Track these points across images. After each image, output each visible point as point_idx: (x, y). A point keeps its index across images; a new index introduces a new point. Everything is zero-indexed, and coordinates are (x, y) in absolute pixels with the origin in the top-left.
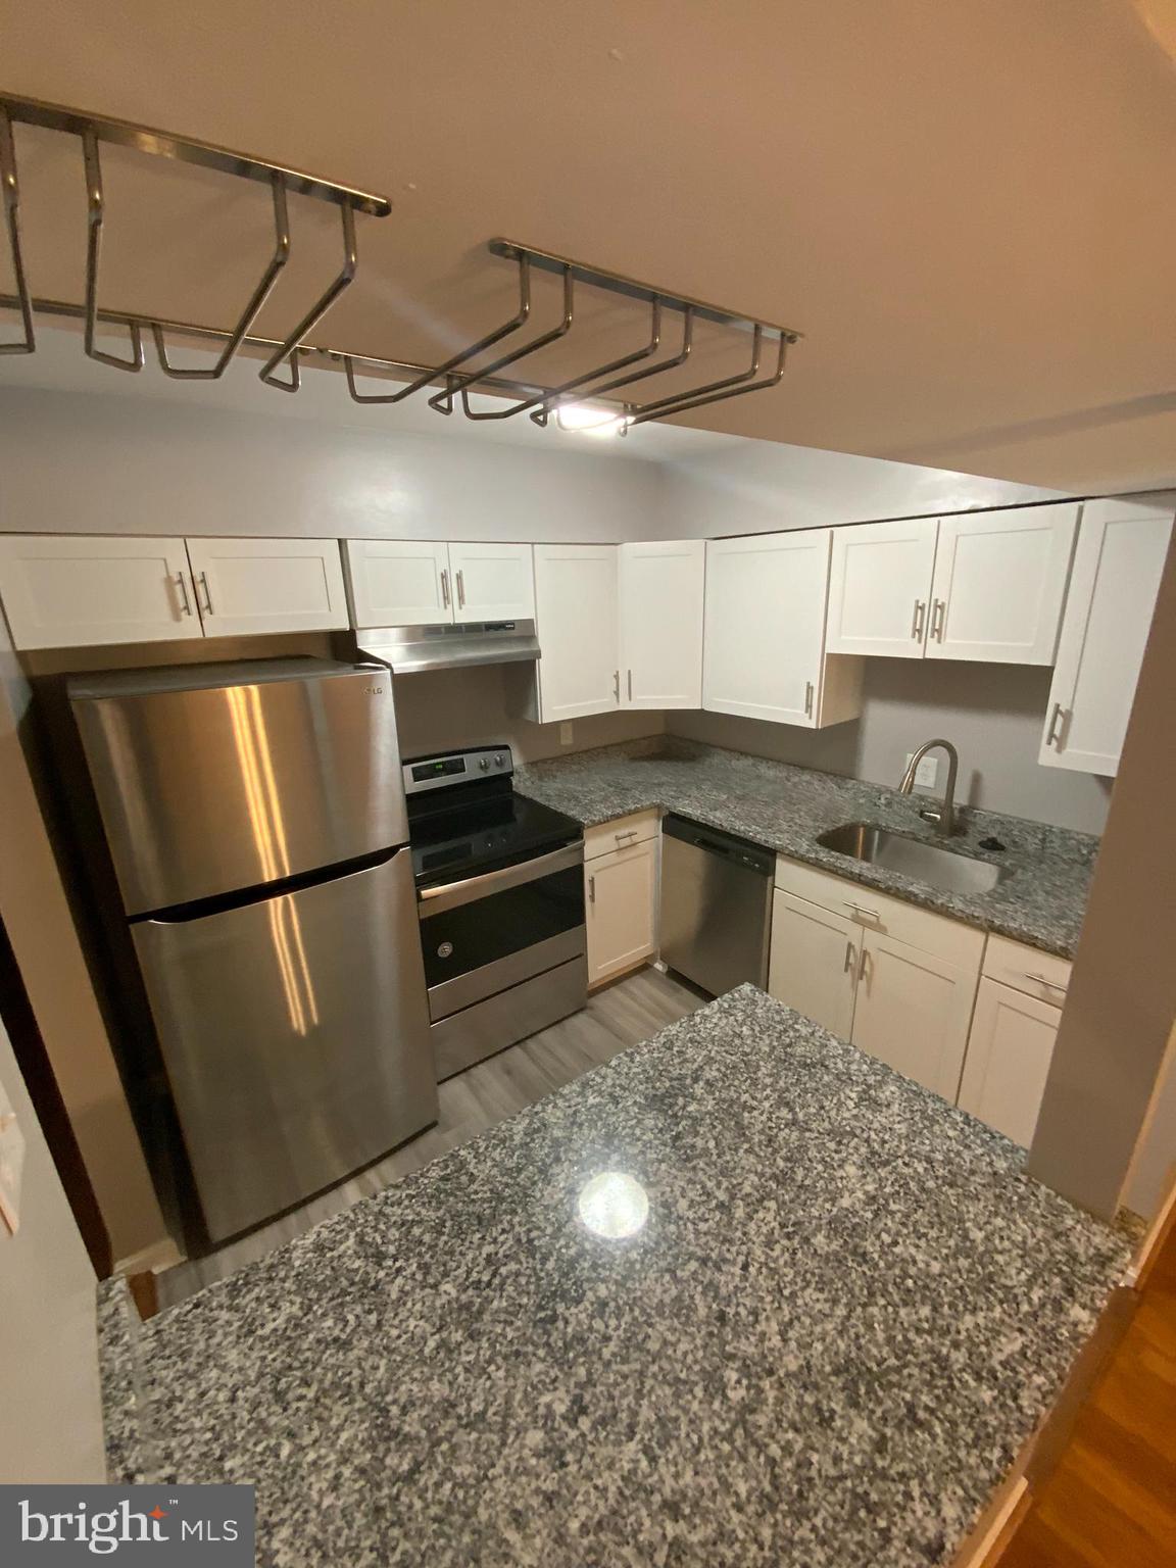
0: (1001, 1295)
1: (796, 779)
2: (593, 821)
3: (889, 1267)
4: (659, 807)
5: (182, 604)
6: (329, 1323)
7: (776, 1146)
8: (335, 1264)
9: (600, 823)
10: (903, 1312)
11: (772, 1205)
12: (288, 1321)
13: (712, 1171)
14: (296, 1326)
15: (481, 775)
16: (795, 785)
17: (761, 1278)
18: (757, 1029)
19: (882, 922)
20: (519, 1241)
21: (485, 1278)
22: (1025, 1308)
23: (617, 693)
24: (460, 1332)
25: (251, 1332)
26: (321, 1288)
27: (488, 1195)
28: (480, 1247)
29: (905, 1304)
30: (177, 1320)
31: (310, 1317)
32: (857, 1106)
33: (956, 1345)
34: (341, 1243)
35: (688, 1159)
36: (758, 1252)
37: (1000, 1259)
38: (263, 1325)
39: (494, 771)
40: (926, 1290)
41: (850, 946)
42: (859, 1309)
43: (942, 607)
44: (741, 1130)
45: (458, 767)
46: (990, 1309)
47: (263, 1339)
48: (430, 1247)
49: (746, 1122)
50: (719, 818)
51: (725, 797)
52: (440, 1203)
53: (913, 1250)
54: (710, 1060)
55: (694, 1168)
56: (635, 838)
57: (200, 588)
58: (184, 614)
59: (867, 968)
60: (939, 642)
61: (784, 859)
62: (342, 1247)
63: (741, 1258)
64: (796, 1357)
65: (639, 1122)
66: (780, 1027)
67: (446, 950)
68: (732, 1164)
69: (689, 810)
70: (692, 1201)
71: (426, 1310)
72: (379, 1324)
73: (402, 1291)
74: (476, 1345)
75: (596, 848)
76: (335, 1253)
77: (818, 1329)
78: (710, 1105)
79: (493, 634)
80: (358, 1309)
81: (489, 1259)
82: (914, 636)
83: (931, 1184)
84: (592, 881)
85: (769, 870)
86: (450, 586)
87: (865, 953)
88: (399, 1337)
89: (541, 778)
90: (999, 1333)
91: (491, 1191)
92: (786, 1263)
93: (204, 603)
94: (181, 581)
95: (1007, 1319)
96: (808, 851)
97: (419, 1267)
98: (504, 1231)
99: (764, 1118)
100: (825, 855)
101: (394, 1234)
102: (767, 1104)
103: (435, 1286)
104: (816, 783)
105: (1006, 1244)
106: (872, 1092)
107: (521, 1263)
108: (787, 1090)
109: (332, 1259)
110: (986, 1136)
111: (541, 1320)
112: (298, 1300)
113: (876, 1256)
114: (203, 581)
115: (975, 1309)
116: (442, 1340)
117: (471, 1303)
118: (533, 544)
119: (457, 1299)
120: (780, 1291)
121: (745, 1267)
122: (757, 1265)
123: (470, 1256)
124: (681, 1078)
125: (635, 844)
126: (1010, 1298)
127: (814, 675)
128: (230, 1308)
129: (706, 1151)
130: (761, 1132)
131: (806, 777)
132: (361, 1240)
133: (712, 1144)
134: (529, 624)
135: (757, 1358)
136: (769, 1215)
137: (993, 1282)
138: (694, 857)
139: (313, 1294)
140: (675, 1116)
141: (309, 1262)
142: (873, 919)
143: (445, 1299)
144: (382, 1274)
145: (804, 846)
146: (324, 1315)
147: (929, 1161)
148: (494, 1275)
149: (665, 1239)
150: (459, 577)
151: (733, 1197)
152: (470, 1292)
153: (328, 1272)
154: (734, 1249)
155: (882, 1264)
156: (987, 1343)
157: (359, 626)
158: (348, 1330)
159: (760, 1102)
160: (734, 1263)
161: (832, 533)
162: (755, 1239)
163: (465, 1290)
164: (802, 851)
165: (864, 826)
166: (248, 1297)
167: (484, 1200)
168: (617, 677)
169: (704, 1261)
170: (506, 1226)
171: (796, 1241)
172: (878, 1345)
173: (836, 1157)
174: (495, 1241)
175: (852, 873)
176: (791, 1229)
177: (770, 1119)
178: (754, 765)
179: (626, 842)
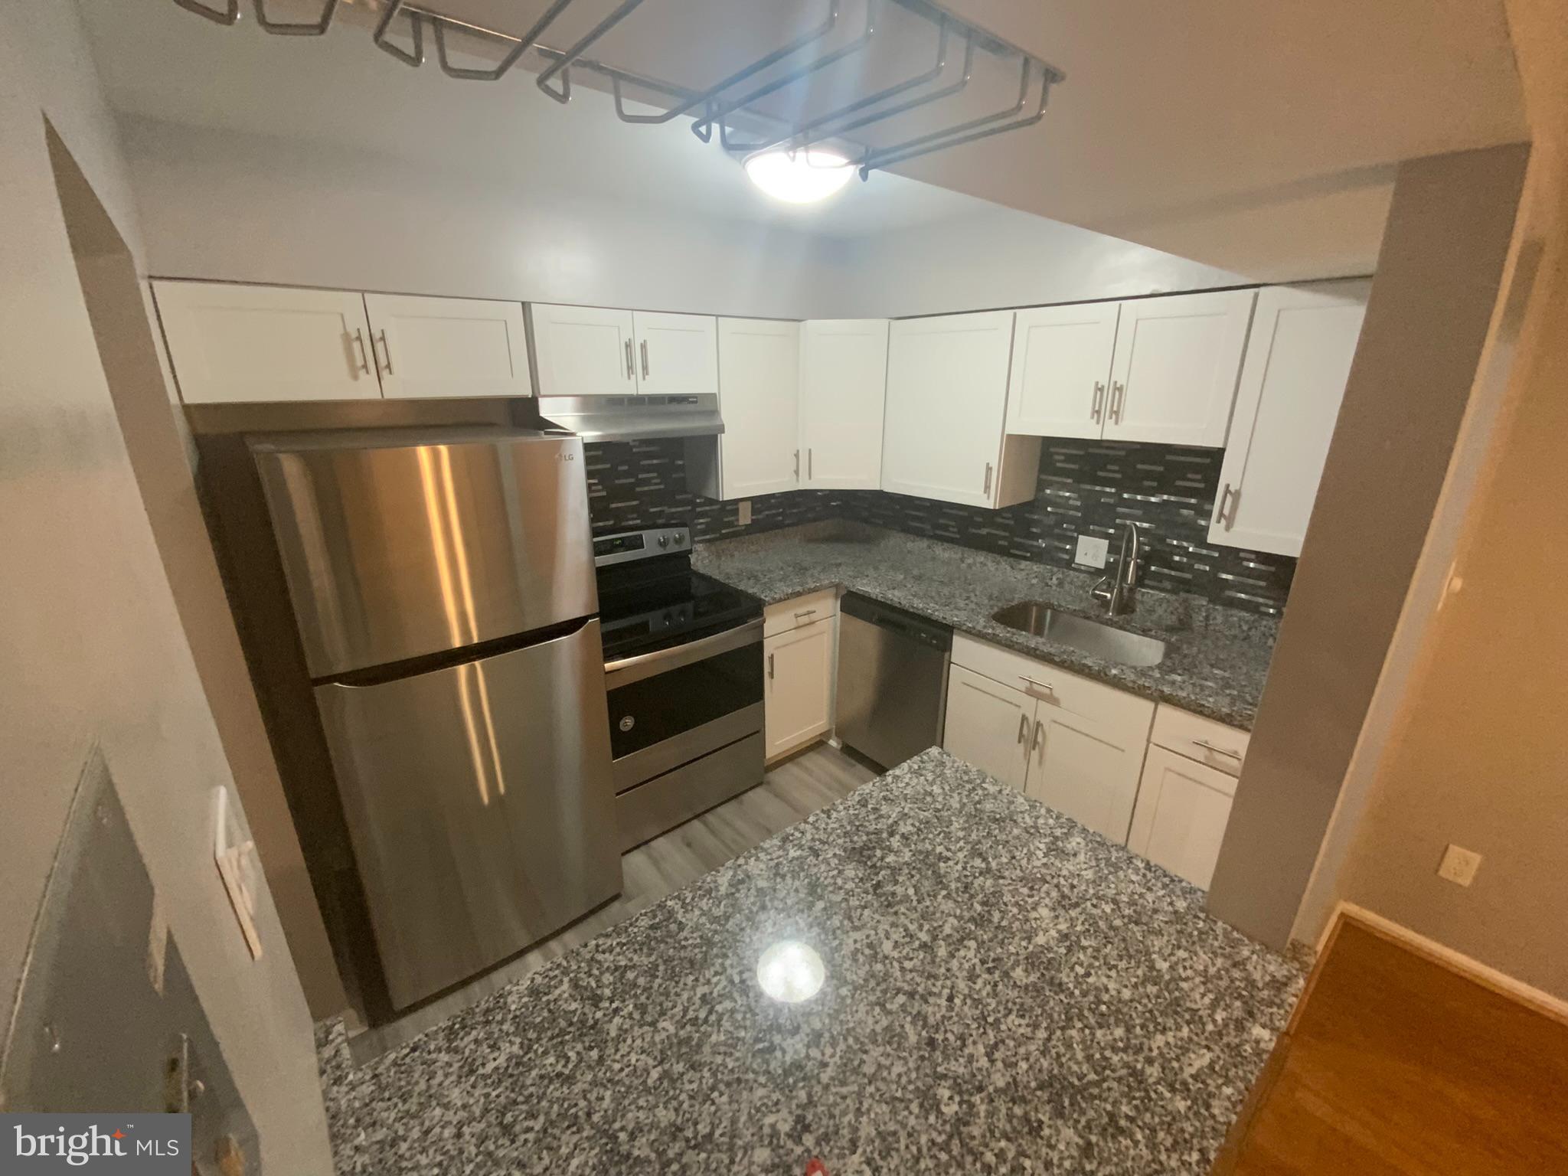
0: (1187, 1016)
1: (970, 561)
2: (774, 599)
3: (1084, 994)
4: (837, 586)
5: (360, 362)
6: (552, 1060)
7: (972, 892)
8: (552, 1006)
9: (780, 600)
10: (1099, 1033)
11: (972, 944)
12: (509, 1060)
13: (915, 916)
14: (518, 1064)
15: (660, 551)
16: (970, 566)
17: (966, 1008)
18: (947, 788)
19: (1056, 694)
20: (732, 982)
21: (702, 1015)
22: (1210, 1027)
23: (797, 472)
24: (682, 1064)
25: (472, 1072)
26: (540, 1029)
27: (698, 941)
28: (694, 988)
29: (1101, 1026)
30: (395, 1063)
31: (531, 1055)
32: (1046, 855)
33: (1150, 1061)
34: (556, 987)
35: (889, 905)
36: (962, 985)
37: (1184, 985)
38: (483, 1065)
39: (672, 548)
40: (1118, 1013)
41: (1024, 718)
42: (1059, 1033)
43: (1120, 389)
44: (939, 880)
45: (637, 543)
46: (1179, 1028)
47: (484, 1077)
48: (645, 990)
49: (942, 872)
50: (897, 596)
51: (902, 577)
52: (652, 950)
53: (1104, 980)
54: (904, 816)
55: (896, 913)
56: (813, 617)
57: (380, 346)
58: (362, 373)
59: (1040, 739)
60: (1117, 423)
61: (959, 635)
62: (557, 992)
63: (946, 991)
64: (1003, 1075)
65: (840, 872)
66: (969, 786)
67: (627, 723)
68: (931, 909)
69: (867, 589)
70: (896, 942)
71: (646, 1046)
72: (601, 1060)
73: (620, 1029)
74: (698, 1075)
75: (777, 626)
76: (551, 997)
77: (1022, 1050)
78: (907, 856)
79: (674, 407)
80: (579, 1047)
81: (703, 998)
82: (1092, 417)
83: (1118, 922)
84: (772, 658)
85: (947, 646)
86: (635, 357)
87: (1039, 724)
88: (622, 1070)
89: (719, 557)
90: (1188, 1050)
91: (701, 937)
92: (988, 994)
93: (383, 362)
94: (359, 338)
95: (1195, 1038)
96: (985, 627)
97: (635, 1006)
98: (716, 974)
99: (959, 867)
100: (1001, 631)
101: (608, 978)
102: (961, 855)
103: (653, 1024)
104: (989, 564)
105: (1189, 972)
106: (1060, 844)
107: (736, 1002)
108: (979, 842)
109: (548, 1002)
110: (1167, 880)
111: (760, 1051)
112: (518, 1040)
113: (1071, 986)
114: (383, 339)
115: (1164, 1029)
116: (665, 1072)
117: (690, 1038)
118: (717, 316)
119: (676, 1035)
120: (985, 1019)
121: (950, 999)
122: (962, 997)
123: (685, 995)
124: (878, 832)
125: (814, 623)
126: (1195, 1019)
127: (992, 454)
128: (449, 1050)
129: (906, 898)
130: (958, 880)
131: (981, 557)
132: (575, 984)
133: (911, 891)
134: (712, 398)
135: (967, 1077)
136: (970, 952)
137: (1179, 1005)
138: (869, 635)
139: (532, 1035)
140: (874, 866)
141: (525, 1005)
142: (1047, 691)
143: (664, 1035)
144: (599, 1014)
145: (981, 623)
146: (545, 1053)
147: (1115, 902)
148: (710, 1012)
149: (873, 976)
150: (643, 346)
151: (935, 938)
152: (688, 1028)
153: (545, 1014)
154: (939, 983)
155: (1077, 992)
156: (1178, 1059)
157: (542, 393)
158: (570, 1066)
159: (954, 853)
160: (939, 995)
161: (1015, 314)
162: (957, 974)
163: (683, 1027)
164: (979, 627)
165: (1036, 604)
166: (466, 1040)
167: (695, 946)
168: (797, 455)
169: (911, 995)
170: (718, 968)
171: (997, 975)
172: (1078, 1063)
173: (1030, 900)
174: (708, 982)
175: (1027, 647)
176: (991, 965)
177: (965, 868)
178: (929, 547)
179: (805, 620)
